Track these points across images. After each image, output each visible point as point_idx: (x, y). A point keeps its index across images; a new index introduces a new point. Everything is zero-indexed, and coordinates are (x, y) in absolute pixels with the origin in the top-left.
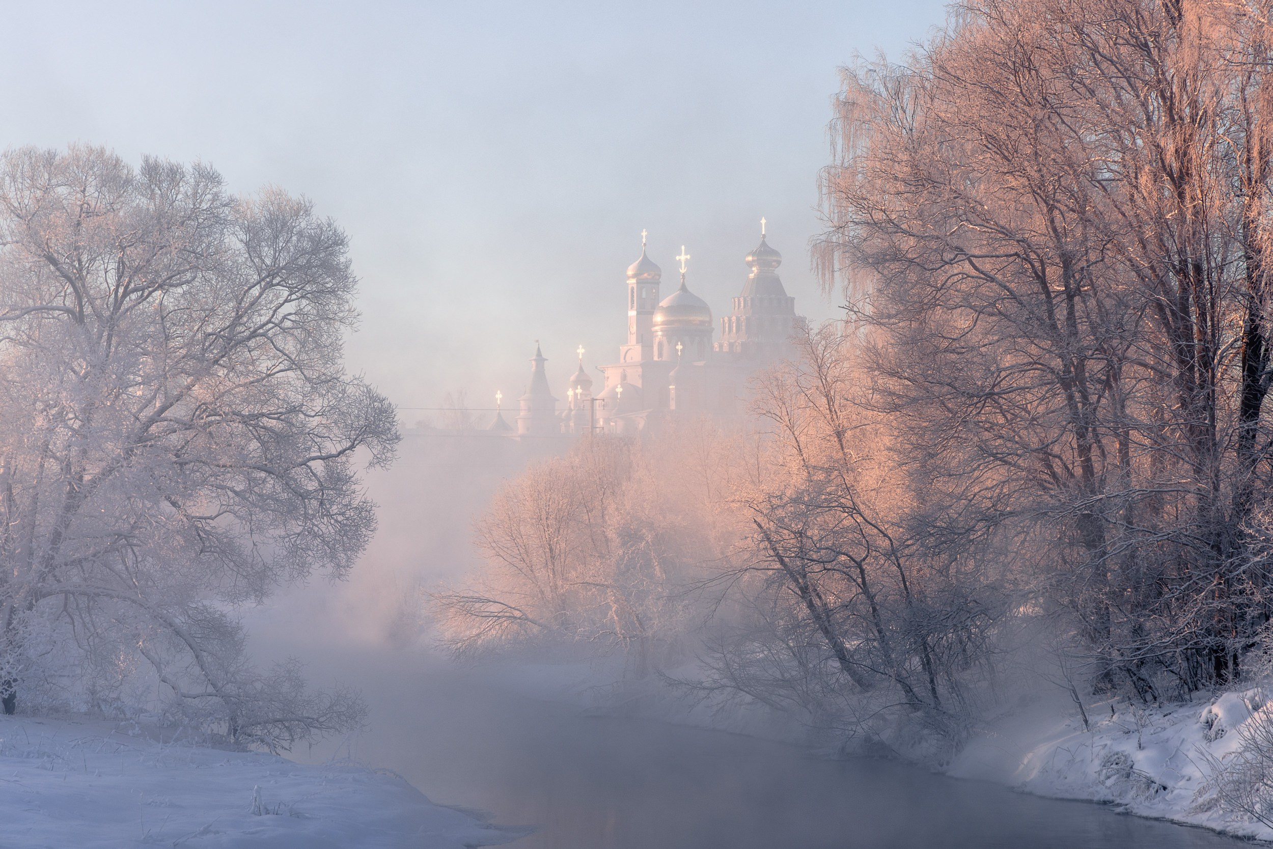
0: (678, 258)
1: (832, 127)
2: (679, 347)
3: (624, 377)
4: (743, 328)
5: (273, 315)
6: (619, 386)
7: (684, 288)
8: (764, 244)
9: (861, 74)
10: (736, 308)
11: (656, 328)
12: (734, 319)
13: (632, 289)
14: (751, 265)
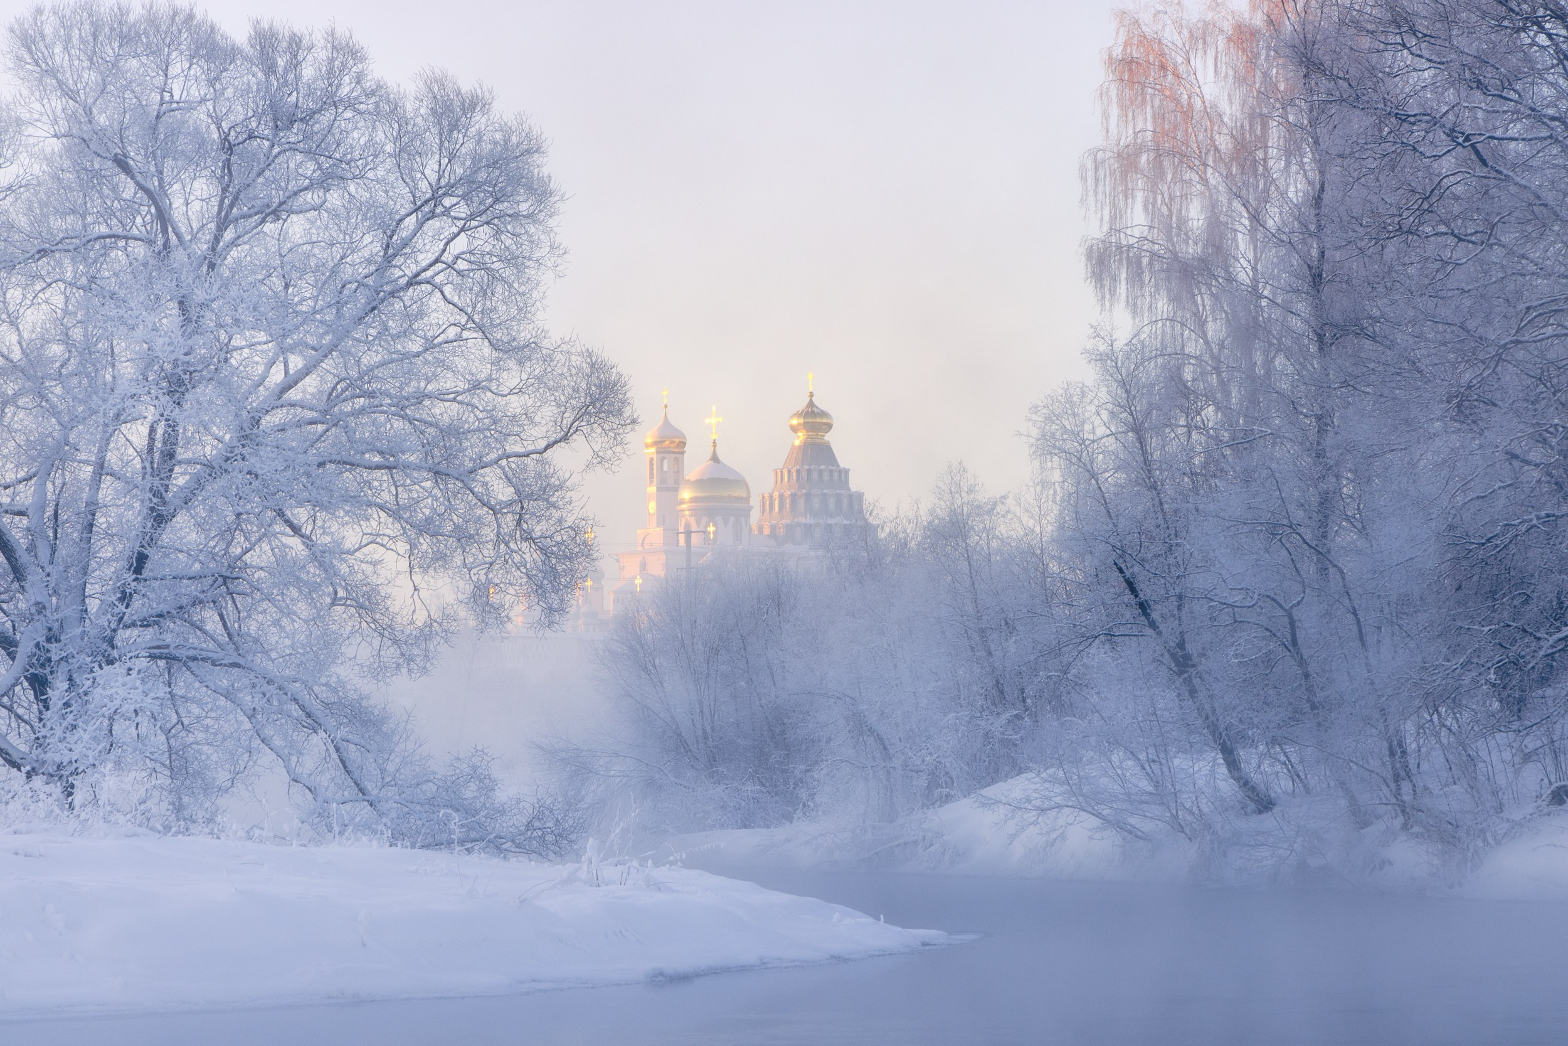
0: (707, 421)
1: (1103, 94)
2: (711, 529)
3: (643, 566)
4: (788, 506)
5: (444, 250)
6: (638, 577)
7: (715, 458)
8: (811, 404)
9: (1145, 18)
10: (779, 482)
11: (684, 506)
12: (776, 495)
13: (651, 460)
14: (794, 429)
